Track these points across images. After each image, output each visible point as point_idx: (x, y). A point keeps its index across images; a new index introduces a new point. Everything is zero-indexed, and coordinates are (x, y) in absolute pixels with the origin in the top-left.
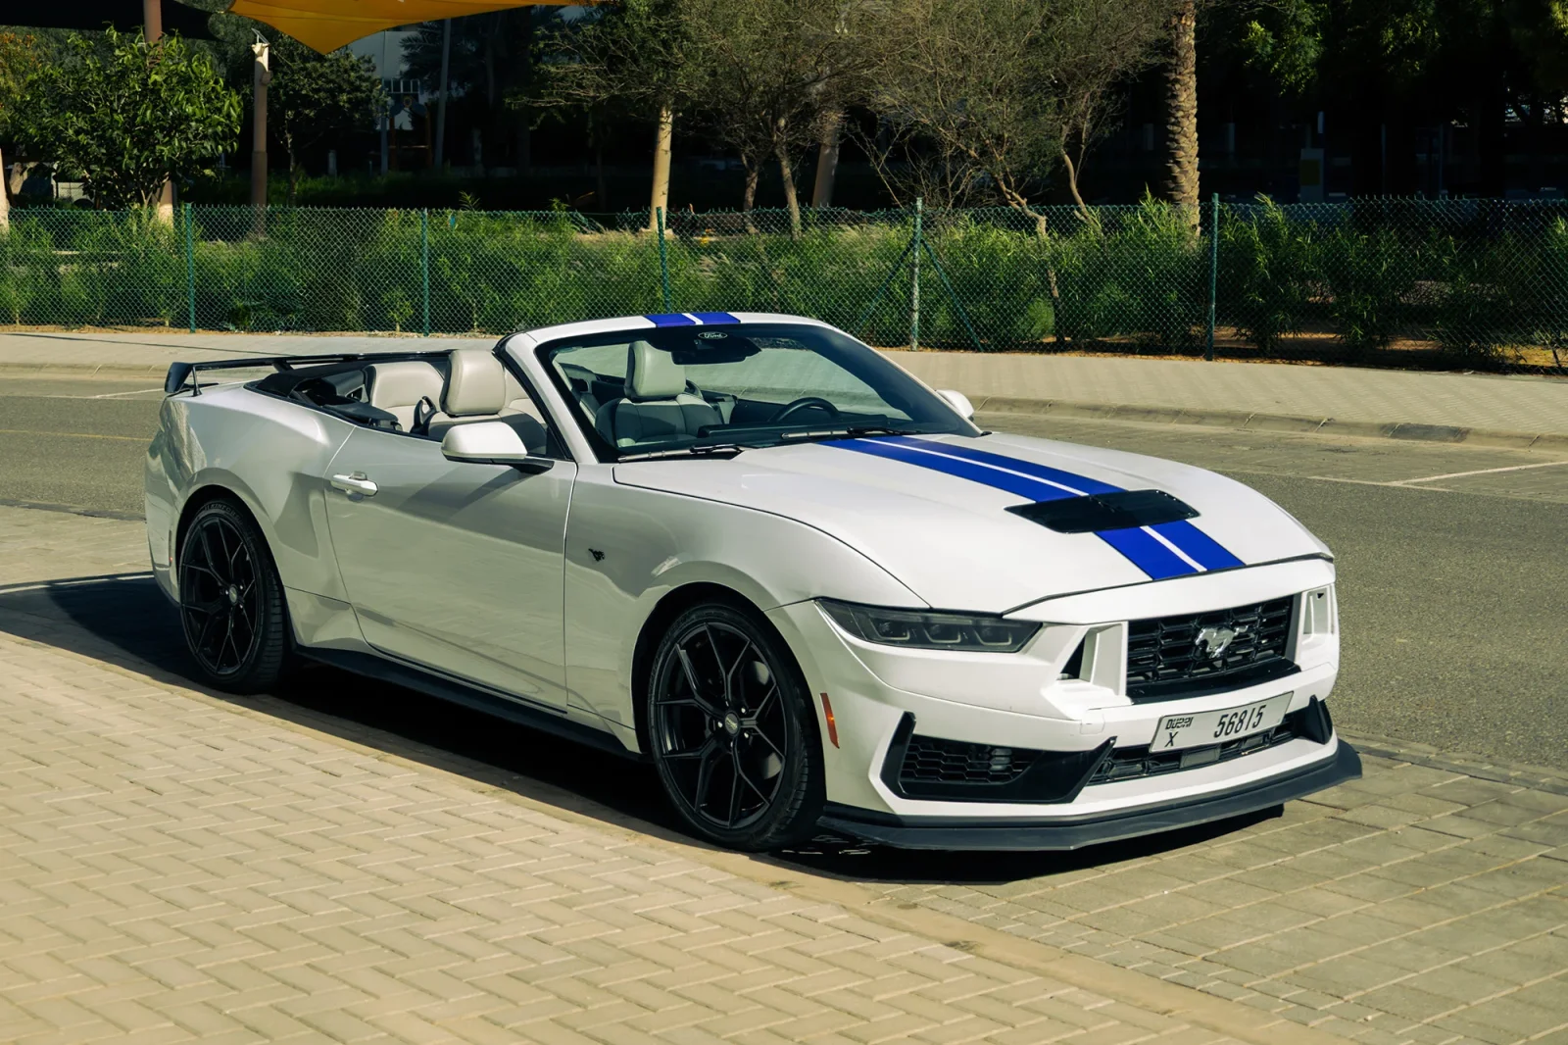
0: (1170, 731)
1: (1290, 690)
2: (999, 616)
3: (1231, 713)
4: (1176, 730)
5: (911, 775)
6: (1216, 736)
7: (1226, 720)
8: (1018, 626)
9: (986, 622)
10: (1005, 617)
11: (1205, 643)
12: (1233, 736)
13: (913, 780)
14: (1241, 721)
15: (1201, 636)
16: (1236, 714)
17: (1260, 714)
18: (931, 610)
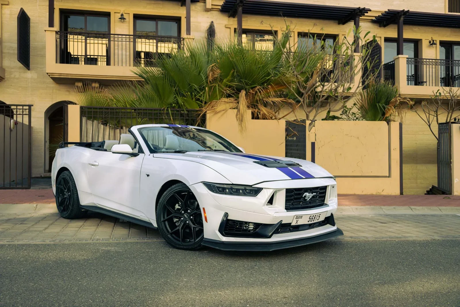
0: (296, 219)
1: (327, 210)
2: (251, 186)
3: (312, 215)
4: (298, 219)
5: (227, 230)
6: (308, 222)
7: (311, 217)
8: (256, 189)
9: (248, 188)
10: (253, 186)
11: (305, 196)
12: (312, 222)
13: (227, 232)
14: (315, 218)
15: (304, 195)
16: (313, 216)
17: (319, 216)
18: (233, 184)
